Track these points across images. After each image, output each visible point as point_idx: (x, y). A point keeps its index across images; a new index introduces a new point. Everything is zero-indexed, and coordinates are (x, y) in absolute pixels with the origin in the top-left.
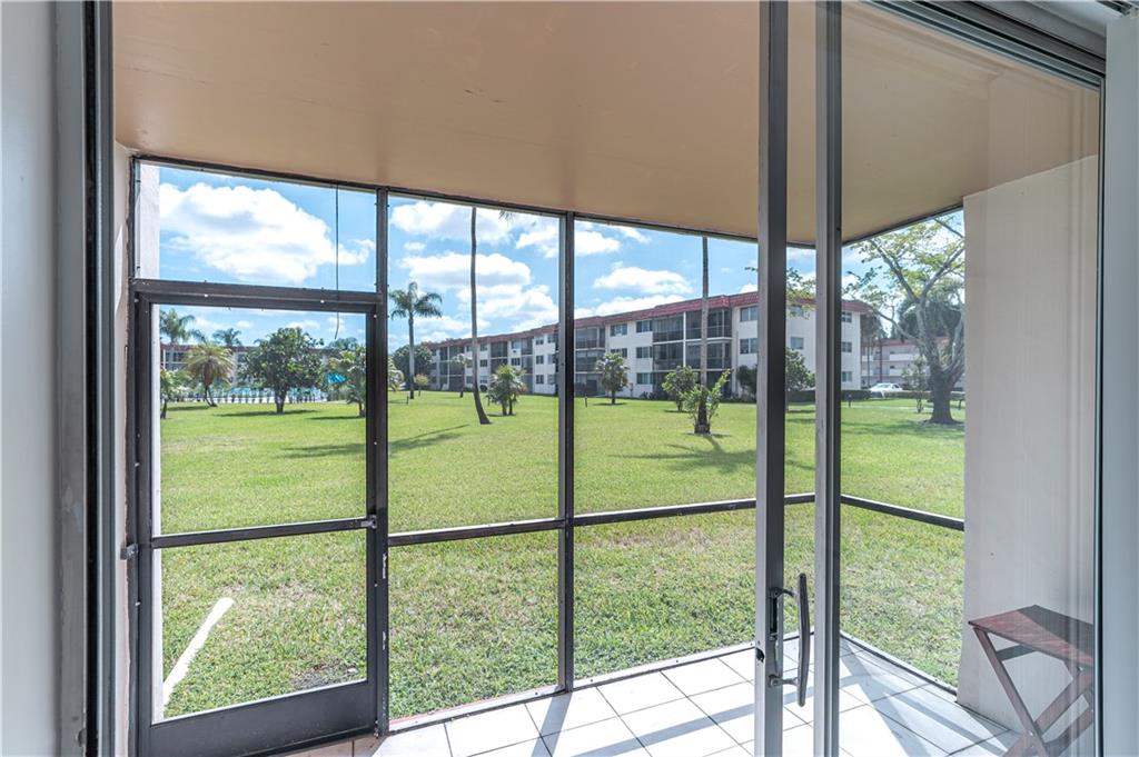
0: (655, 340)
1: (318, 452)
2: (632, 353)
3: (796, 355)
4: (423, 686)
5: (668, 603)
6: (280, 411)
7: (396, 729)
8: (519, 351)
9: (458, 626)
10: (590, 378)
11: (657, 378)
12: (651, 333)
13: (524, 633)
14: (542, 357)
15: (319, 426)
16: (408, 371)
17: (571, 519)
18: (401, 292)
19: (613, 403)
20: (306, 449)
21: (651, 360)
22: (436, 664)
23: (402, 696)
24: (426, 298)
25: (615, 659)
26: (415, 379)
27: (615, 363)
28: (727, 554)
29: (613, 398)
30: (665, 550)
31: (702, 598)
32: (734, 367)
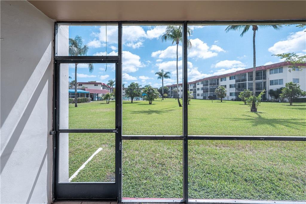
0: (236, 82)
1: (137, 112)
2: (228, 87)
3: (296, 85)
4: (140, 186)
5: (234, 173)
6: (132, 102)
7: (124, 202)
8: (192, 87)
9: (156, 167)
10: (214, 94)
11: (237, 94)
12: (235, 80)
13: (177, 174)
14: (199, 88)
15: (139, 106)
16: (162, 93)
17: (187, 137)
18: (160, 72)
19: (221, 101)
20: (134, 112)
21: (235, 88)
22: (146, 179)
23: (133, 188)
24: (166, 73)
25: (209, 193)
26: (164, 95)
27: (222, 90)
28: (263, 157)
29: (221, 100)
30: (235, 152)
31: (250, 173)
32: (267, 90)
